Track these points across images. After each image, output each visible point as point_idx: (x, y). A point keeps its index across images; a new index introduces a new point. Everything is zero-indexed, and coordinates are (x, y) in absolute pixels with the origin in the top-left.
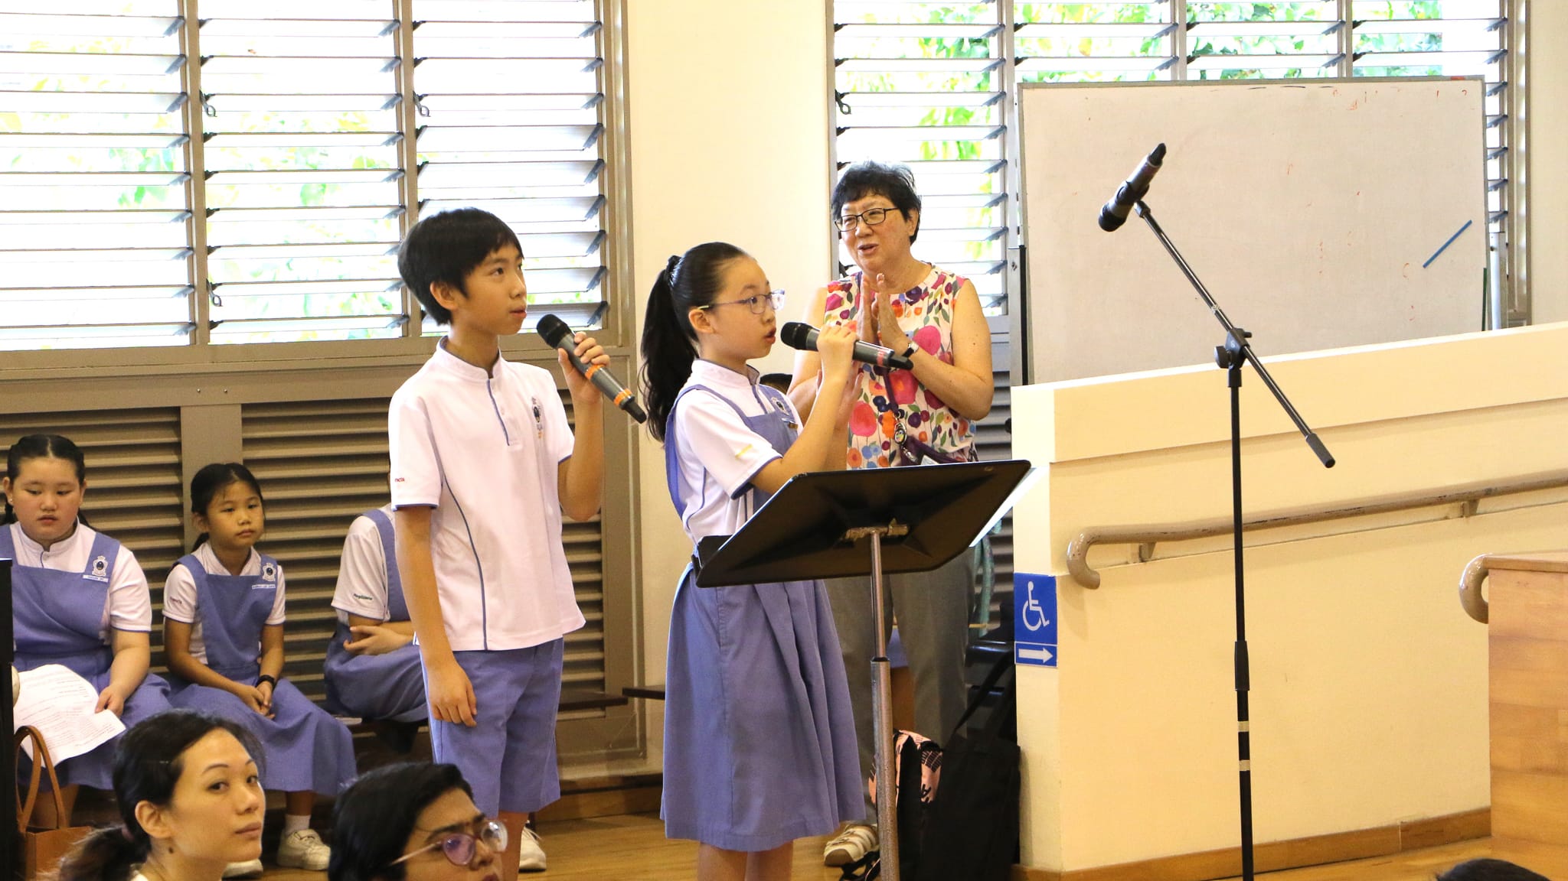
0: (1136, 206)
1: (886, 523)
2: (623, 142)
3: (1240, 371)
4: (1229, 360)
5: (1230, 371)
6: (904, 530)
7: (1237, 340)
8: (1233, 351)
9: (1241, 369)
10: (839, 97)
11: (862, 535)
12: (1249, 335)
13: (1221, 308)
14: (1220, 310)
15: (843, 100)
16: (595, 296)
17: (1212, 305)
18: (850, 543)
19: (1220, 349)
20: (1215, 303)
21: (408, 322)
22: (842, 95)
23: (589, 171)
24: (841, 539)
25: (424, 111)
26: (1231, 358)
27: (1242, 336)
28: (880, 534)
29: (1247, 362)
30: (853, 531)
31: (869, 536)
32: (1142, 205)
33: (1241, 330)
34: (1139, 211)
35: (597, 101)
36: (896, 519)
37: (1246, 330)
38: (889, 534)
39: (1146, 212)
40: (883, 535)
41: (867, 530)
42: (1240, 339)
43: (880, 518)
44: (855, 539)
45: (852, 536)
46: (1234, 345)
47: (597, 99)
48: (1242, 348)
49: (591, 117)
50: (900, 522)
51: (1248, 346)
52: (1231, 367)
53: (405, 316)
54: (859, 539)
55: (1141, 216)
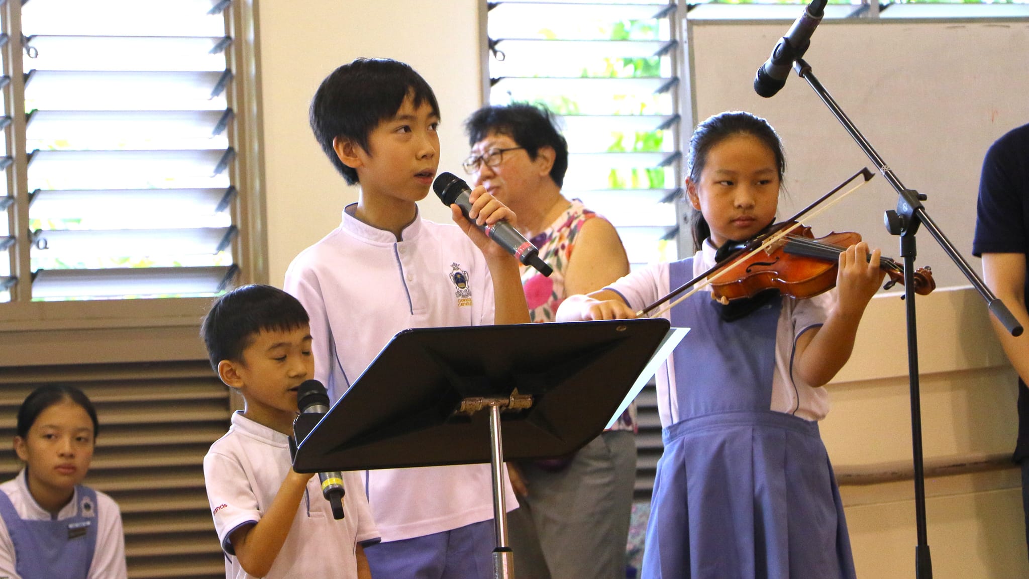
0: (795, 64)
1: (507, 394)
2: (254, 92)
3: (914, 238)
4: (902, 226)
5: (903, 238)
6: (527, 402)
7: (910, 202)
8: (905, 215)
9: (915, 236)
10: (492, 44)
11: (480, 408)
12: (924, 198)
13: (891, 169)
14: (890, 171)
15: (497, 47)
16: (225, 259)
17: (881, 166)
18: (465, 418)
19: (891, 214)
20: (885, 164)
21: (16, 285)
22: (496, 42)
23: (217, 122)
24: (456, 412)
25: (32, 52)
26: (903, 223)
27: (916, 198)
28: (501, 407)
29: (922, 227)
30: (469, 403)
31: (487, 410)
32: (802, 64)
33: (915, 191)
34: (798, 70)
35: (225, 46)
36: (518, 389)
37: (921, 192)
38: (510, 407)
39: (806, 71)
40: (504, 409)
41: (485, 401)
42: (913, 201)
43: (500, 389)
44: (472, 413)
45: (468, 407)
46: (906, 208)
47: (225, 44)
48: (916, 210)
49: (219, 63)
50: (523, 391)
51: (922, 208)
52: (903, 234)
53: (13, 278)
54: (477, 412)
55: (801, 76)
